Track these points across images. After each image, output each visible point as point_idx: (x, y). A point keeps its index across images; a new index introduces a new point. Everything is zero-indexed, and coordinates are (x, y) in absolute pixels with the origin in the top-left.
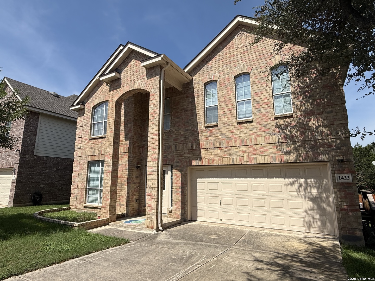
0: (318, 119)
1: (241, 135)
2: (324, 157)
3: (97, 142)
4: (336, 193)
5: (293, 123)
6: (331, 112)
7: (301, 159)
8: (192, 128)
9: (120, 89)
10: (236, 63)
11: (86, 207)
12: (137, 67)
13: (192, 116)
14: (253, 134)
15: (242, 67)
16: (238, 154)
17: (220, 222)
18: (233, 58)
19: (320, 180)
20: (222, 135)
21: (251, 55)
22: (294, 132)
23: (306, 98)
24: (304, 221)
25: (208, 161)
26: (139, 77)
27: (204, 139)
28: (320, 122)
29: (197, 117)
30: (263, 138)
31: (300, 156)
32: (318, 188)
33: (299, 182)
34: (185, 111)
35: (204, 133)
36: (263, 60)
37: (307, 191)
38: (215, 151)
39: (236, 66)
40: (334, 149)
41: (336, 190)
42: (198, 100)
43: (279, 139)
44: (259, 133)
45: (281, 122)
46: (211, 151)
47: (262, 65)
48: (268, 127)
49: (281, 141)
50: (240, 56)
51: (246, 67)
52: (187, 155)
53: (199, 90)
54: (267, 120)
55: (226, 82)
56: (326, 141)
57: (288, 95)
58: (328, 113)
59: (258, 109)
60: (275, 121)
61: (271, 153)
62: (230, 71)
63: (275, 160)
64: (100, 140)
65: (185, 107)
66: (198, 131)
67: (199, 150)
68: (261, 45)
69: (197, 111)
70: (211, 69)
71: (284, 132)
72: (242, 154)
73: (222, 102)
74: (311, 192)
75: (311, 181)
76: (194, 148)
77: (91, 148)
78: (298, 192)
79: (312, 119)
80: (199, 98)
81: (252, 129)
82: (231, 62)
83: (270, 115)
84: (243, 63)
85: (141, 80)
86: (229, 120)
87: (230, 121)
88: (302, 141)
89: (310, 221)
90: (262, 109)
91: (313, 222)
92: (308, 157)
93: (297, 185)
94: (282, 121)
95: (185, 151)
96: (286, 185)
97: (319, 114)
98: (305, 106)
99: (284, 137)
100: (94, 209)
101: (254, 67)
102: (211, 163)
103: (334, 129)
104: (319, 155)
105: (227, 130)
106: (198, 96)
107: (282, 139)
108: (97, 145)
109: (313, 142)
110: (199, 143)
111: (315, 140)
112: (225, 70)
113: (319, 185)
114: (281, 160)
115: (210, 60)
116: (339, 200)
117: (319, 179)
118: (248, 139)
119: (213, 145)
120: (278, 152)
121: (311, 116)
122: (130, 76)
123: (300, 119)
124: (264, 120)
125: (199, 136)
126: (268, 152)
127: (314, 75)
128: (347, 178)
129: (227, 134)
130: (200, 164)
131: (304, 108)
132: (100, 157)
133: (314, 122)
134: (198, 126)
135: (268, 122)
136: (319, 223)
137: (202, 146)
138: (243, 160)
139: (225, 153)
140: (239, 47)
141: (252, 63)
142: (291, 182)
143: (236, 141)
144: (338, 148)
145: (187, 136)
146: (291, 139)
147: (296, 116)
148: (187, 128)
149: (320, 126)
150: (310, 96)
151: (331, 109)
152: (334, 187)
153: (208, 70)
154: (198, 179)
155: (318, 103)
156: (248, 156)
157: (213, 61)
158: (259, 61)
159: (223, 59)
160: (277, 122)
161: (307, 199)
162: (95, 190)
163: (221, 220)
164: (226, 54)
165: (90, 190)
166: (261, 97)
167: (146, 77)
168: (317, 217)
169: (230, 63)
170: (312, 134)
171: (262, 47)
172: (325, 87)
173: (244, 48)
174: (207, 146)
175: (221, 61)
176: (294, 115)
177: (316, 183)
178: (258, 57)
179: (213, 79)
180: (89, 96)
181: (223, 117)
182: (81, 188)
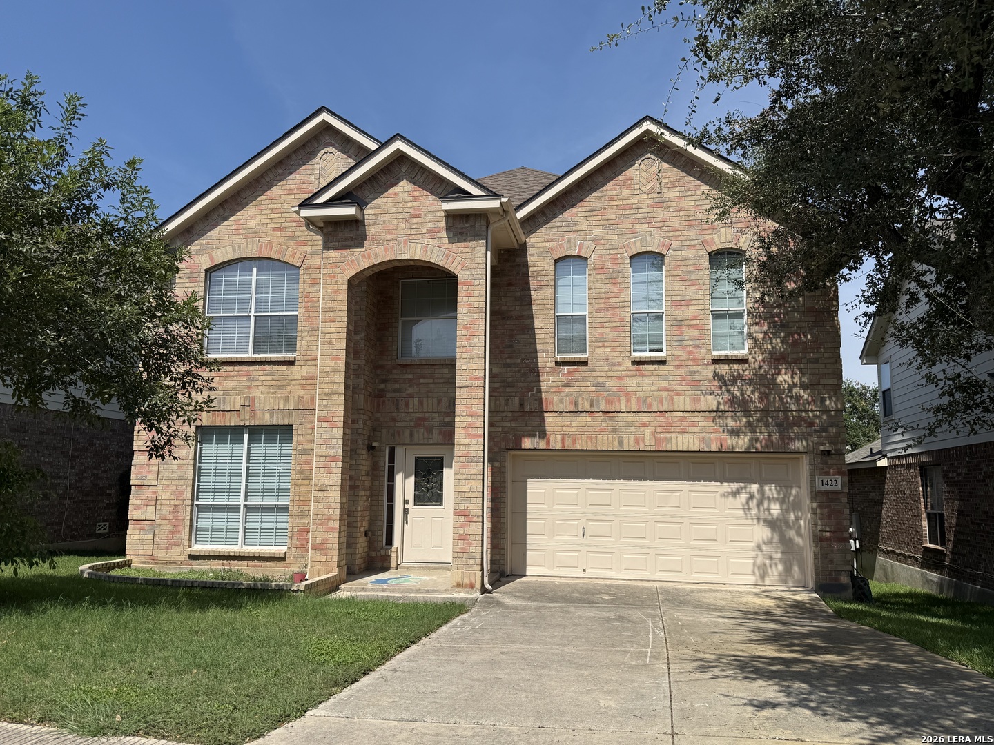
0: (793, 371)
1: (640, 389)
2: (799, 445)
3: (232, 374)
4: (814, 511)
5: (748, 374)
6: (816, 361)
7: (758, 445)
8: (523, 360)
9: (363, 250)
10: (635, 226)
11: (193, 557)
12: (416, 204)
13: (524, 333)
14: (665, 389)
15: (649, 239)
16: (632, 429)
17: (582, 574)
18: (628, 211)
19: (786, 487)
20: (597, 384)
21: (669, 214)
22: (748, 393)
23: (775, 327)
24: (754, 564)
25: (563, 440)
26: (424, 231)
27: (554, 389)
28: (796, 377)
29: (537, 336)
30: (687, 399)
31: (757, 440)
32: (782, 502)
33: (748, 490)
34: (503, 318)
35: (552, 375)
36: (694, 232)
37: (762, 508)
38: (579, 419)
39: (633, 231)
40: (815, 431)
41: (815, 505)
42: (540, 298)
43: (719, 403)
44: (679, 389)
45: (724, 369)
46: (569, 419)
47: (693, 243)
48: (698, 378)
49: (722, 407)
50: (644, 211)
51: (657, 241)
52: (509, 424)
53: (543, 273)
54: (696, 361)
55: (610, 266)
56: (803, 414)
57: (739, 315)
58: (811, 362)
59: (679, 338)
60: (713, 367)
61: (702, 430)
62: (620, 241)
63: (709, 445)
64: (244, 369)
65: (504, 308)
66: (538, 370)
67: (539, 412)
68: (693, 198)
69: (536, 322)
70: (574, 229)
71: (729, 391)
72: (642, 429)
73: (598, 310)
74: (769, 510)
75: (770, 489)
76: (528, 408)
78: (747, 508)
79: (784, 370)
80: (542, 293)
81: (666, 378)
82: (622, 220)
83: (703, 352)
84: (652, 229)
85: (431, 241)
86: (614, 354)
87: (616, 356)
88: (762, 411)
89: (765, 565)
90: (687, 338)
91: (771, 566)
92: (772, 442)
93: (744, 496)
94: (726, 367)
95: (504, 414)
96: (723, 495)
97: (795, 362)
98: (771, 343)
99: (729, 400)
100: (226, 562)
101: (674, 243)
102: (569, 444)
103: (819, 394)
104: (791, 439)
105: (610, 374)
106: (540, 288)
107: (725, 403)
108: (233, 383)
109: (781, 415)
110: (541, 399)
111: (786, 411)
112: (608, 237)
113: (785, 496)
114: (721, 445)
115: (573, 206)
116: (819, 523)
117: (785, 484)
118: (655, 399)
119: (576, 404)
120: (715, 430)
121: (782, 364)
122: (395, 222)
123: (760, 368)
124: (690, 362)
125: (539, 381)
126: (696, 429)
127: (793, 284)
128: (834, 483)
129: (608, 384)
130: (542, 445)
131: (769, 347)
132: (248, 418)
133: (786, 377)
134: (537, 358)
135: (700, 367)
136: (780, 567)
137: (547, 406)
138: (644, 442)
139: (604, 424)
140: (643, 189)
141: (672, 234)
142: (734, 489)
143: (628, 401)
144: (824, 429)
145: (510, 380)
146: (741, 405)
147: (753, 360)
148: (508, 361)
149: (795, 385)
150: (782, 325)
151: (816, 356)
152: (813, 498)
153: (565, 229)
154: (529, 481)
155: (795, 342)
156: (653, 434)
157: (580, 209)
158: (686, 233)
159: (605, 209)
160: (716, 369)
161: (762, 523)
162: (224, 508)
163: (584, 570)
164: (612, 199)
165: (201, 509)
166: (686, 313)
167: (445, 235)
168: (778, 555)
169: (620, 221)
170: (781, 399)
171: (693, 203)
172: (810, 310)
173: (655, 195)
174: (561, 406)
175: (599, 213)
176: (750, 357)
177: (778, 493)
178: (685, 223)
179: (579, 251)
180: (190, 231)
181: (600, 344)
182: (172, 502)
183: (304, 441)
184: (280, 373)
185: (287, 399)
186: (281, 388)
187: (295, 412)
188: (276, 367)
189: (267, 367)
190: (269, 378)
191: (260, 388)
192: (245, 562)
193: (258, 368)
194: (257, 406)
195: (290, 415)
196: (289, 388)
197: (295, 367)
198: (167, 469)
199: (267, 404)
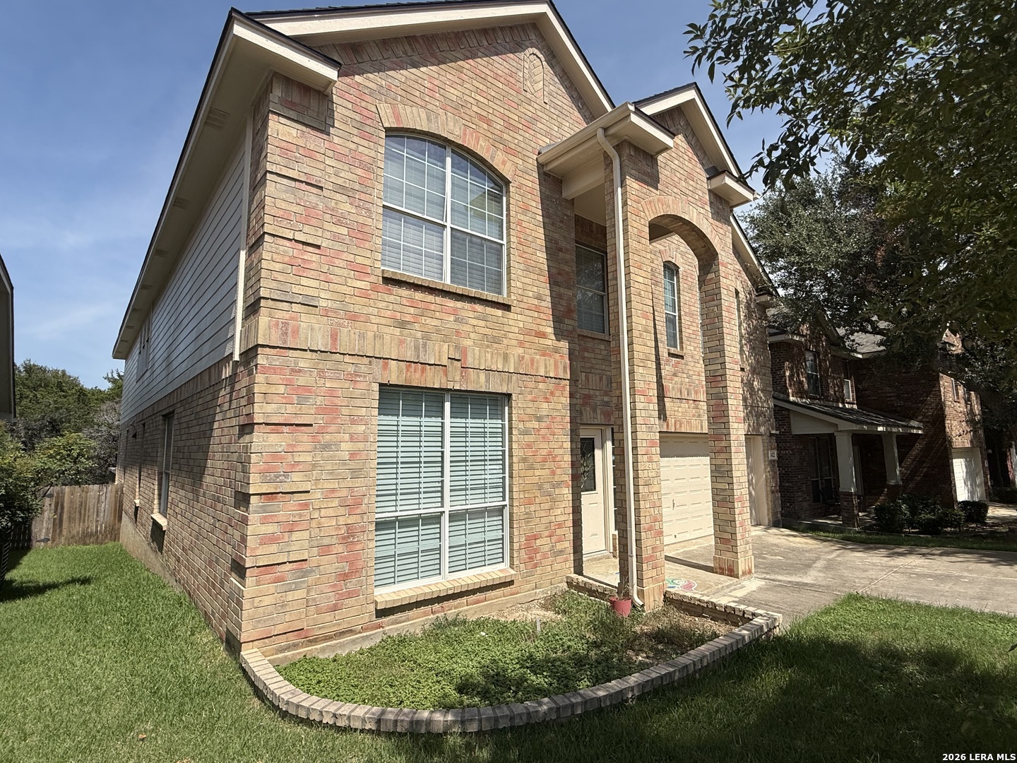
2: (762, 430)
4: (769, 473)
11: (381, 613)
17: (674, 541)
20: (689, 376)
22: (746, 392)
23: (753, 348)
25: (675, 423)
27: (668, 377)
35: (666, 364)
38: (682, 405)
40: (767, 421)
41: (767, 470)
42: (656, 291)
46: (678, 404)
53: (657, 270)
55: (689, 278)
56: (763, 409)
64: (450, 303)
66: (659, 358)
67: (662, 397)
69: (656, 313)
73: (685, 313)
77: (402, 325)
80: (657, 287)
86: (695, 352)
87: (696, 355)
88: (751, 405)
97: (759, 374)
98: (751, 359)
100: (436, 606)
102: (678, 428)
104: (760, 426)
105: (694, 368)
106: (656, 282)
108: (435, 322)
109: (756, 409)
110: (663, 385)
111: (757, 406)
112: (687, 255)
116: (771, 481)
119: (681, 392)
121: (756, 374)
122: (678, 175)
123: (748, 376)
125: (660, 368)
128: (774, 455)
129: (693, 377)
130: (664, 427)
132: (458, 378)
133: (756, 383)
134: (658, 346)
137: (666, 392)
139: (694, 411)
143: (704, 392)
144: (769, 419)
149: (759, 389)
152: (766, 465)
155: (758, 361)
162: (417, 520)
163: (675, 536)
165: (380, 526)
170: (756, 398)
172: (761, 341)
179: (675, 261)
182: (342, 520)
183: (526, 418)
184: (495, 319)
185: (506, 358)
186: (496, 340)
187: (514, 377)
188: (489, 310)
189: (479, 307)
190: (482, 323)
191: (472, 335)
192: (464, 600)
193: (467, 305)
194: (470, 362)
195: (509, 380)
196: (505, 341)
197: (511, 315)
198: (331, 458)
199: (483, 361)
